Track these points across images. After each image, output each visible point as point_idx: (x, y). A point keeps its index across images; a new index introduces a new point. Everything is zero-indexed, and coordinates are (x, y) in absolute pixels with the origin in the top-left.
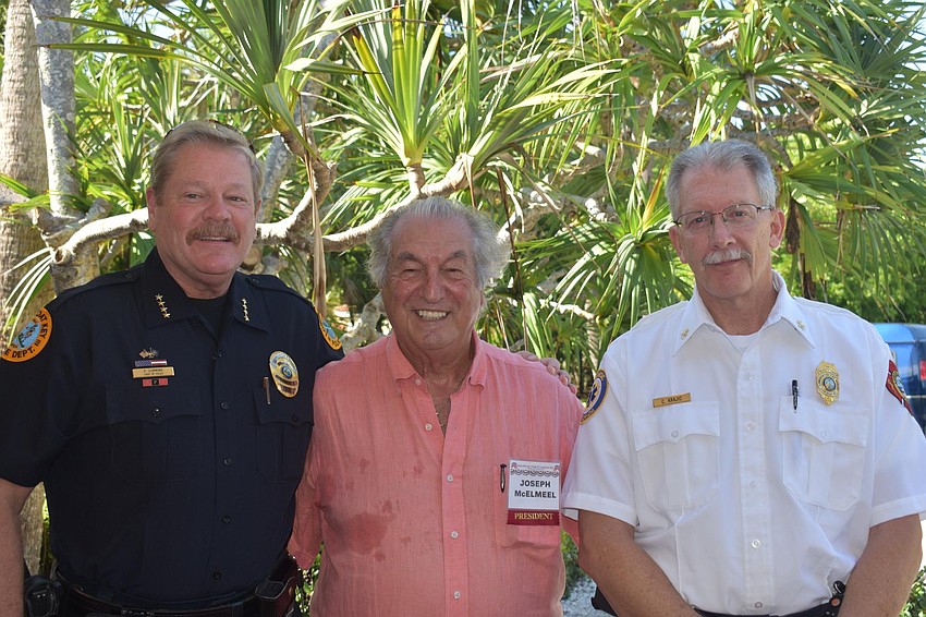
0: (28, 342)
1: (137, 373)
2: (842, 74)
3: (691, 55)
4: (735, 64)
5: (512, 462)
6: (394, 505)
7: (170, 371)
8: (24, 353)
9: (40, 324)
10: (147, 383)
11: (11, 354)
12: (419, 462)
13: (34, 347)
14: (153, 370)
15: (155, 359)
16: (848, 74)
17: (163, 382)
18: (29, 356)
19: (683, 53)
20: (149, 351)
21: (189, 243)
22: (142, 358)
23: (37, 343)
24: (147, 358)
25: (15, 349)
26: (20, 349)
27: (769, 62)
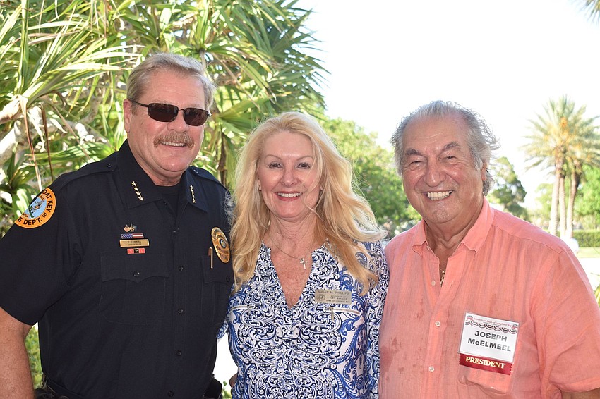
0: (37, 214)
1: (123, 244)
2: (263, 57)
3: (166, 35)
4: (194, 43)
5: (467, 314)
6: (398, 342)
7: (146, 242)
8: (34, 222)
9: (46, 200)
10: (130, 251)
11: (23, 221)
12: (422, 310)
13: (42, 218)
14: (134, 242)
15: (135, 232)
16: (267, 58)
17: (142, 251)
18: (37, 225)
19: (159, 33)
20: (130, 226)
21: (156, 145)
22: (125, 232)
23: (44, 215)
24: (129, 232)
25: (26, 218)
26: (30, 218)
27: (216, 44)
